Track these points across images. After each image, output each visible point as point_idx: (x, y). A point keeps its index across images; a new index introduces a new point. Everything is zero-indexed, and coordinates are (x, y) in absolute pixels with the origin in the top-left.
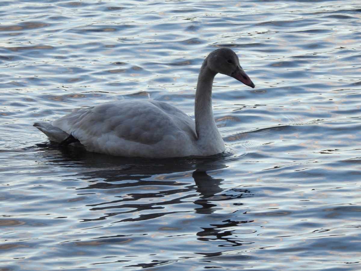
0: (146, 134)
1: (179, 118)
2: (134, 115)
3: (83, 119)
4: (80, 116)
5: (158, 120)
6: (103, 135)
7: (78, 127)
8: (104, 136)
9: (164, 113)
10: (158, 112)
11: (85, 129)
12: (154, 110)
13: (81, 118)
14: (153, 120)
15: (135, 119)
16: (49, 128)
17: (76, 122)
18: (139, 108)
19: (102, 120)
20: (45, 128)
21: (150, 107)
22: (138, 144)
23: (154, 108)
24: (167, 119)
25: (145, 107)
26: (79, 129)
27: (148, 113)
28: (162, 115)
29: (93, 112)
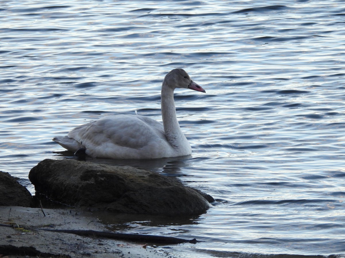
0: (133, 140)
1: (158, 128)
2: (125, 127)
3: (89, 131)
4: (87, 128)
5: (142, 130)
6: (102, 144)
7: (85, 138)
8: (104, 145)
9: (146, 125)
10: (141, 124)
11: (90, 139)
12: (139, 123)
13: (87, 131)
14: (138, 130)
15: (125, 129)
16: (64, 141)
17: (83, 134)
18: (128, 121)
19: (101, 132)
20: (61, 141)
21: (136, 121)
22: (128, 148)
23: (139, 121)
24: (148, 129)
25: (132, 121)
26: (86, 139)
27: (134, 125)
28: (144, 126)
29: (95, 125)
